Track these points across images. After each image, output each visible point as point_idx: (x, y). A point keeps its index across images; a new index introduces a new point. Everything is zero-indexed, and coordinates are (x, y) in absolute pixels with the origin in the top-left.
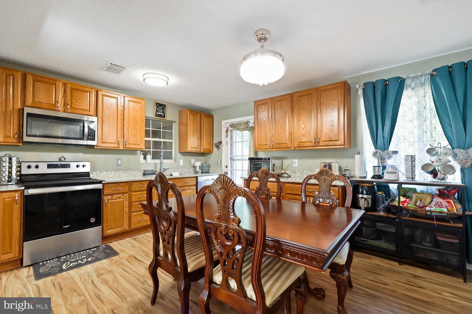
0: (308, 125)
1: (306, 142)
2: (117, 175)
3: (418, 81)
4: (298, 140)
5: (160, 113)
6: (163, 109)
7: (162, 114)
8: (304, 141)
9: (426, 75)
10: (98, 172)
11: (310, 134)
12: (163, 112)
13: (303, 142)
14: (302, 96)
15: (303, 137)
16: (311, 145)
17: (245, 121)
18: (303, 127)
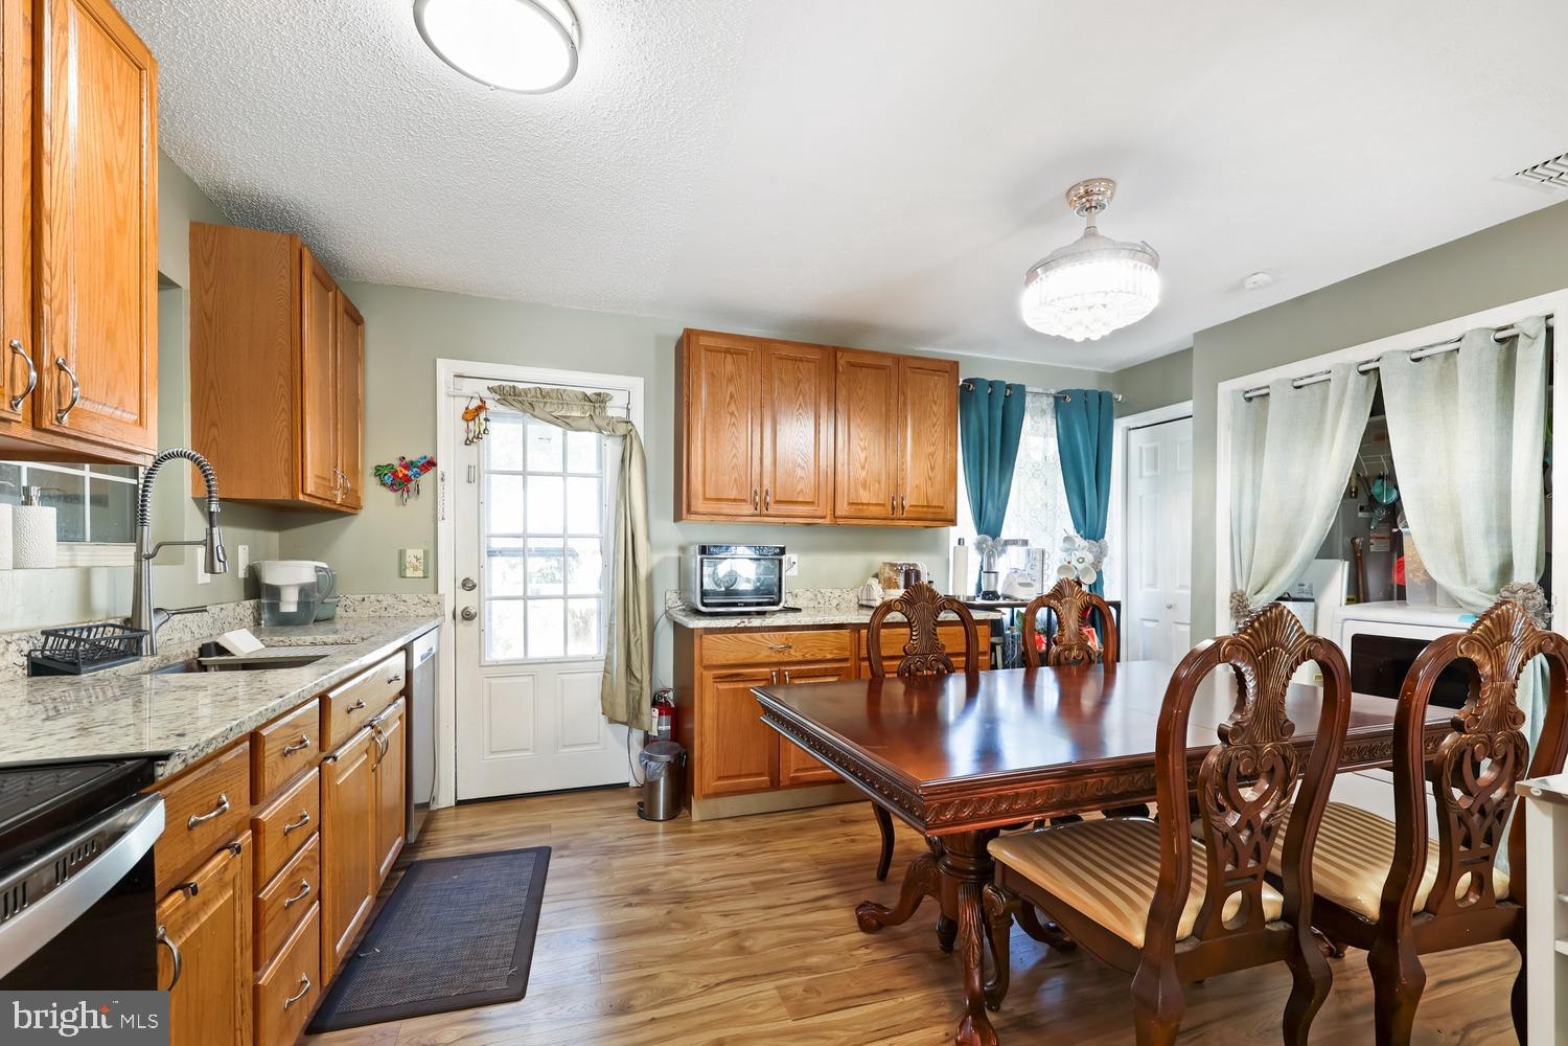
0: (874, 455)
1: (868, 504)
3: (1038, 404)
4: (848, 495)
8: (864, 502)
9: (1048, 395)
11: (879, 483)
13: (862, 504)
14: (862, 366)
15: (861, 491)
16: (884, 516)
17: (589, 392)
18: (863, 460)
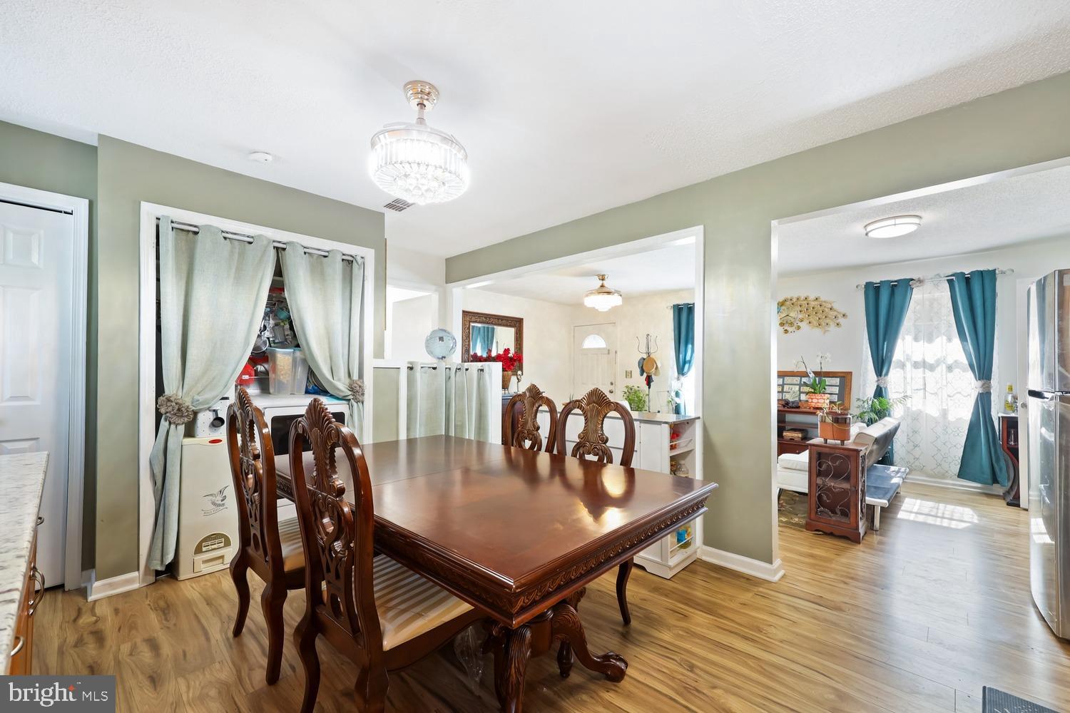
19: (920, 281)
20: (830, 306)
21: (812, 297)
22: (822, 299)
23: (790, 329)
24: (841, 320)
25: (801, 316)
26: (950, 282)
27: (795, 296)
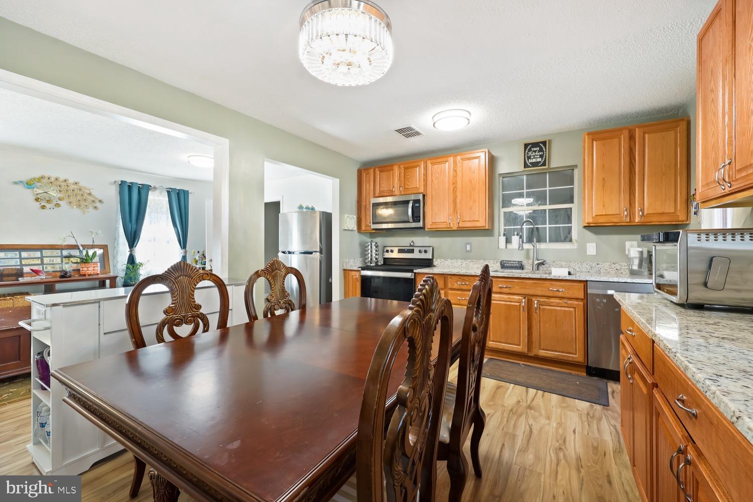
2: (464, 265)
5: (534, 160)
6: (541, 150)
7: (539, 160)
10: (442, 260)
12: (541, 156)
19: (155, 188)
20: (88, 192)
21: (71, 180)
22: (82, 184)
23: (48, 206)
24: (98, 204)
25: (60, 195)
26: (168, 192)
27: (54, 175)
